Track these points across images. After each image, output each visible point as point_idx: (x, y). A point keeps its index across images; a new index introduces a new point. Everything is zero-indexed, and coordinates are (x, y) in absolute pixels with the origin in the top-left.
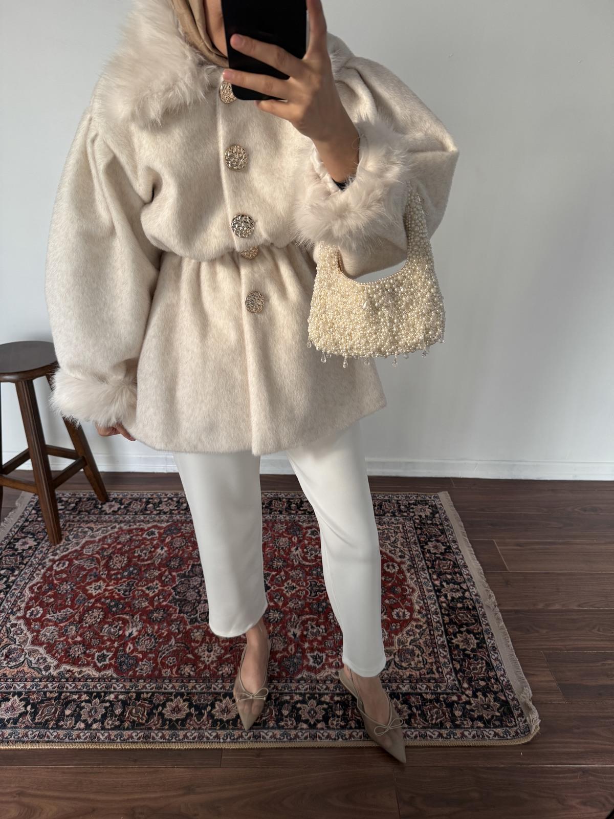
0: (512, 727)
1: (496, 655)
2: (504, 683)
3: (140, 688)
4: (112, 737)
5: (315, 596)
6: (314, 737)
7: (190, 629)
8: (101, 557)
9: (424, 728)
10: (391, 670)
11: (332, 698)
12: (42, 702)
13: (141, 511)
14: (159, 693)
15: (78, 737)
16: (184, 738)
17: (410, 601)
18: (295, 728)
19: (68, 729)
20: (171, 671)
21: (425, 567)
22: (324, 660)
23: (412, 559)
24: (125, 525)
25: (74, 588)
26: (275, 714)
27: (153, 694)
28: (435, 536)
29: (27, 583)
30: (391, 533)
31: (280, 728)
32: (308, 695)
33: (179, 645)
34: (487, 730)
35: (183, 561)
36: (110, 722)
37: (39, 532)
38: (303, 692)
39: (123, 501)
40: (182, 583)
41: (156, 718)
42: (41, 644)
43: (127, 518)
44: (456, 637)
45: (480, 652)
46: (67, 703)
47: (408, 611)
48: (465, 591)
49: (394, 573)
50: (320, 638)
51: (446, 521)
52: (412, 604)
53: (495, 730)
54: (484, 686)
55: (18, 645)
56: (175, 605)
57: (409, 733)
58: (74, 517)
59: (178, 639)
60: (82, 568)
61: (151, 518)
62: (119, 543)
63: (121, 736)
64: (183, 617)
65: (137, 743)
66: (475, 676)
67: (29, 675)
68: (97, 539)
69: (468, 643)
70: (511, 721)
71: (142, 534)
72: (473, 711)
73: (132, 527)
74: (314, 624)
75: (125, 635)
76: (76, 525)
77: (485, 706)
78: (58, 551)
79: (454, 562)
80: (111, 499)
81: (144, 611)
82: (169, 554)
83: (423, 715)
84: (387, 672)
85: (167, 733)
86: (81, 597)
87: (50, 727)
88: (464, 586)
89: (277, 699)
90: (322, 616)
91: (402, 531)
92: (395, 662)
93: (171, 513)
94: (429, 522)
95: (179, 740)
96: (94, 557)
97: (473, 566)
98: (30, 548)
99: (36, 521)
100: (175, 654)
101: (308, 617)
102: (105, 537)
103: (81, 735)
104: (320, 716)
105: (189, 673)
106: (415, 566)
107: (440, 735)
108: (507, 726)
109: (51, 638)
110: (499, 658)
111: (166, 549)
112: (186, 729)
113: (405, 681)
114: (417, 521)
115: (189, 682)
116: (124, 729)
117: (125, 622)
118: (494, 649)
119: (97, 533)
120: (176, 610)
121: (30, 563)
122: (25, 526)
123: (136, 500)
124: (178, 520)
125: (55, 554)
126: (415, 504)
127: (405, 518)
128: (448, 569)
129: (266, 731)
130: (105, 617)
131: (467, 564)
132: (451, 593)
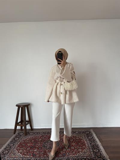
2: (103, 156)
17: (86, 145)
20: (42, 156)
21: (88, 140)
22: (70, 154)
23: (86, 139)
40: (44, 144)
42: (19, 153)
44: (94, 150)
45: (99, 152)
48: (96, 143)
49: (83, 141)
50: (69, 151)
51: (92, 134)
54: (100, 157)
55: (15, 153)
59: (44, 151)
60: (26, 142)
61: (38, 135)
62: (33, 138)
67: (17, 157)
73: (35, 136)
75: (34, 151)
79: (93, 139)
80: (31, 132)
81: (37, 148)
82: (42, 140)
86: (26, 146)
91: (84, 135)
92: (83, 154)
93: (42, 134)
94: (89, 134)
96: (29, 140)
97: (97, 140)
98: (17, 139)
105: (46, 156)
113: (85, 157)
117: (34, 149)
118: (101, 151)
119: (29, 137)
120: (43, 147)
122: (17, 136)
123: (36, 132)
125: (22, 140)
130: (31, 149)
132: (93, 144)
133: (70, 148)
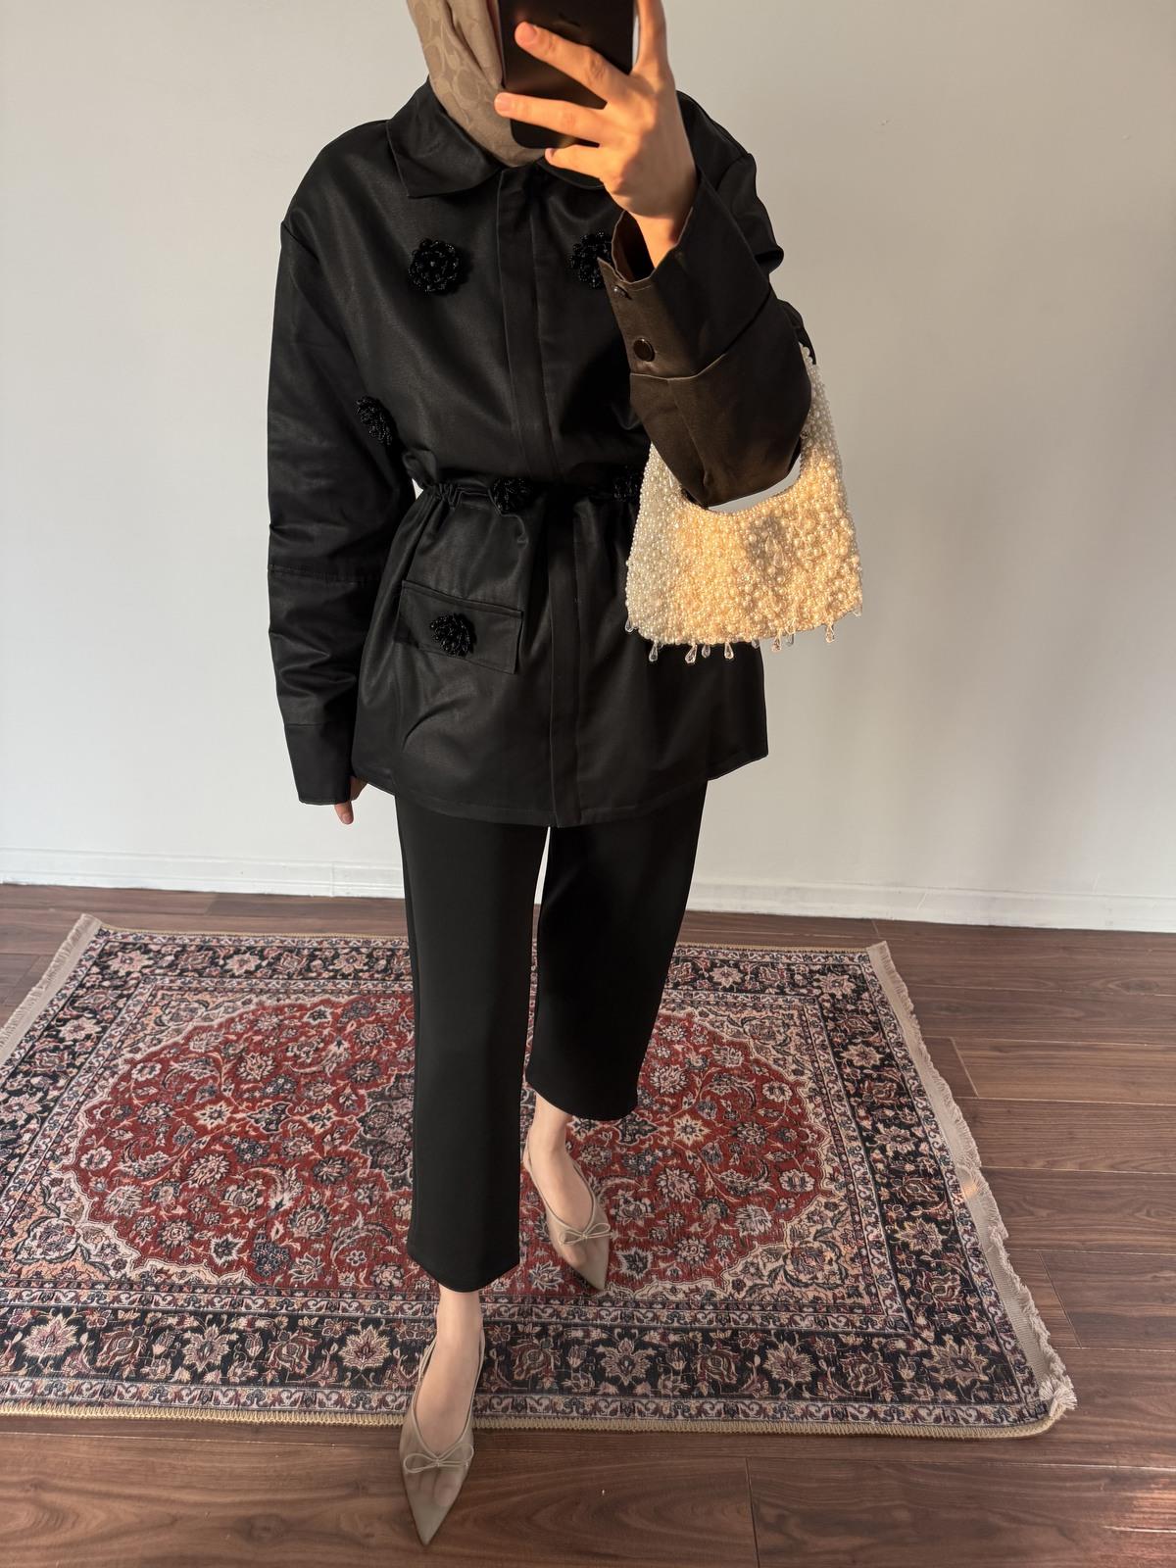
0: (1013, 1403)
1: (981, 1266)
2: (996, 1319)
3: (296, 1307)
4: (242, 1401)
5: (631, 1142)
6: (629, 1411)
7: (391, 1199)
8: (223, 1058)
9: (840, 1400)
10: (777, 1287)
11: (664, 1337)
12: (109, 1328)
13: (300, 973)
14: (332, 1318)
15: (178, 1396)
16: (379, 1406)
17: (814, 1156)
18: (593, 1393)
19: (158, 1381)
20: (357, 1277)
21: (843, 1093)
22: (649, 1265)
23: (817, 1077)
24: (270, 998)
25: (171, 1113)
26: (555, 1365)
27: (322, 1319)
28: (862, 1033)
29: (82, 1103)
30: (777, 1026)
31: (562, 1391)
32: (617, 1331)
33: (371, 1228)
34: (964, 1408)
35: (379, 1068)
36: (239, 1371)
37: (104, 1008)
38: (607, 1322)
39: (266, 952)
40: (376, 1109)
41: (326, 1365)
42: (108, 1219)
43: (273, 984)
44: (903, 1228)
45: (949, 1258)
46: (157, 1332)
47: (811, 1175)
48: (921, 1140)
49: (783, 1102)
50: (641, 1223)
51: (883, 1006)
52: (818, 1163)
53: (978, 1407)
54: (958, 1323)
55: (64, 1220)
56: (364, 1152)
57: (813, 1409)
58: (172, 981)
59: (370, 1216)
60: (188, 1078)
61: (318, 986)
62: (258, 1033)
63: (259, 1397)
64: (379, 1175)
65: (290, 1412)
66: (940, 1304)
67: (84, 1276)
68: (215, 1023)
69: (925, 1241)
70: (1011, 1393)
71: (301, 1017)
72: (937, 1371)
73: (282, 1002)
74: (629, 1195)
75: (268, 1207)
76: (176, 995)
77: (960, 1362)
78: (141, 1045)
79: (898, 1085)
80: (243, 948)
81: (305, 1162)
82: (353, 1054)
83: (840, 1376)
84: (771, 1291)
85: (349, 1395)
86: (185, 1131)
87: (125, 1374)
88: (919, 1133)
89: (559, 1335)
90: (646, 1181)
91: (798, 1023)
92: (785, 1272)
93: (356, 978)
94: (850, 1007)
95: (371, 1408)
96: (209, 1057)
98: (88, 1037)
99: (100, 986)
100: (364, 1244)
101: (618, 1181)
102: (232, 1020)
103: (184, 1393)
104: (640, 1371)
105: (390, 1282)
106: (824, 1091)
107: (873, 1414)
108: (1002, 1402)
109: (126, 1208)
110: (988, 1272)
111: (346, 1044)
112: (384, 1389)
113: (805, 1309)
114: (827, 1005)
115: (391, 1299)
116: (265, 1384)
117: (269, 1181)
118: (977, 1253)
119: (216, 1011)
120: (365, 1161)
121: (87, 1065)
122: (79, 997)
123: (291, 951)
124: (369, 991)
125: (138, 1050)
126: (823, 974)
127: (804, 999)
128: (888, 1097)
129: (537, 1397)
130: (229, 1172)
131: (925, 1087)
132: (892, 1143)
133: (654, 1190)
